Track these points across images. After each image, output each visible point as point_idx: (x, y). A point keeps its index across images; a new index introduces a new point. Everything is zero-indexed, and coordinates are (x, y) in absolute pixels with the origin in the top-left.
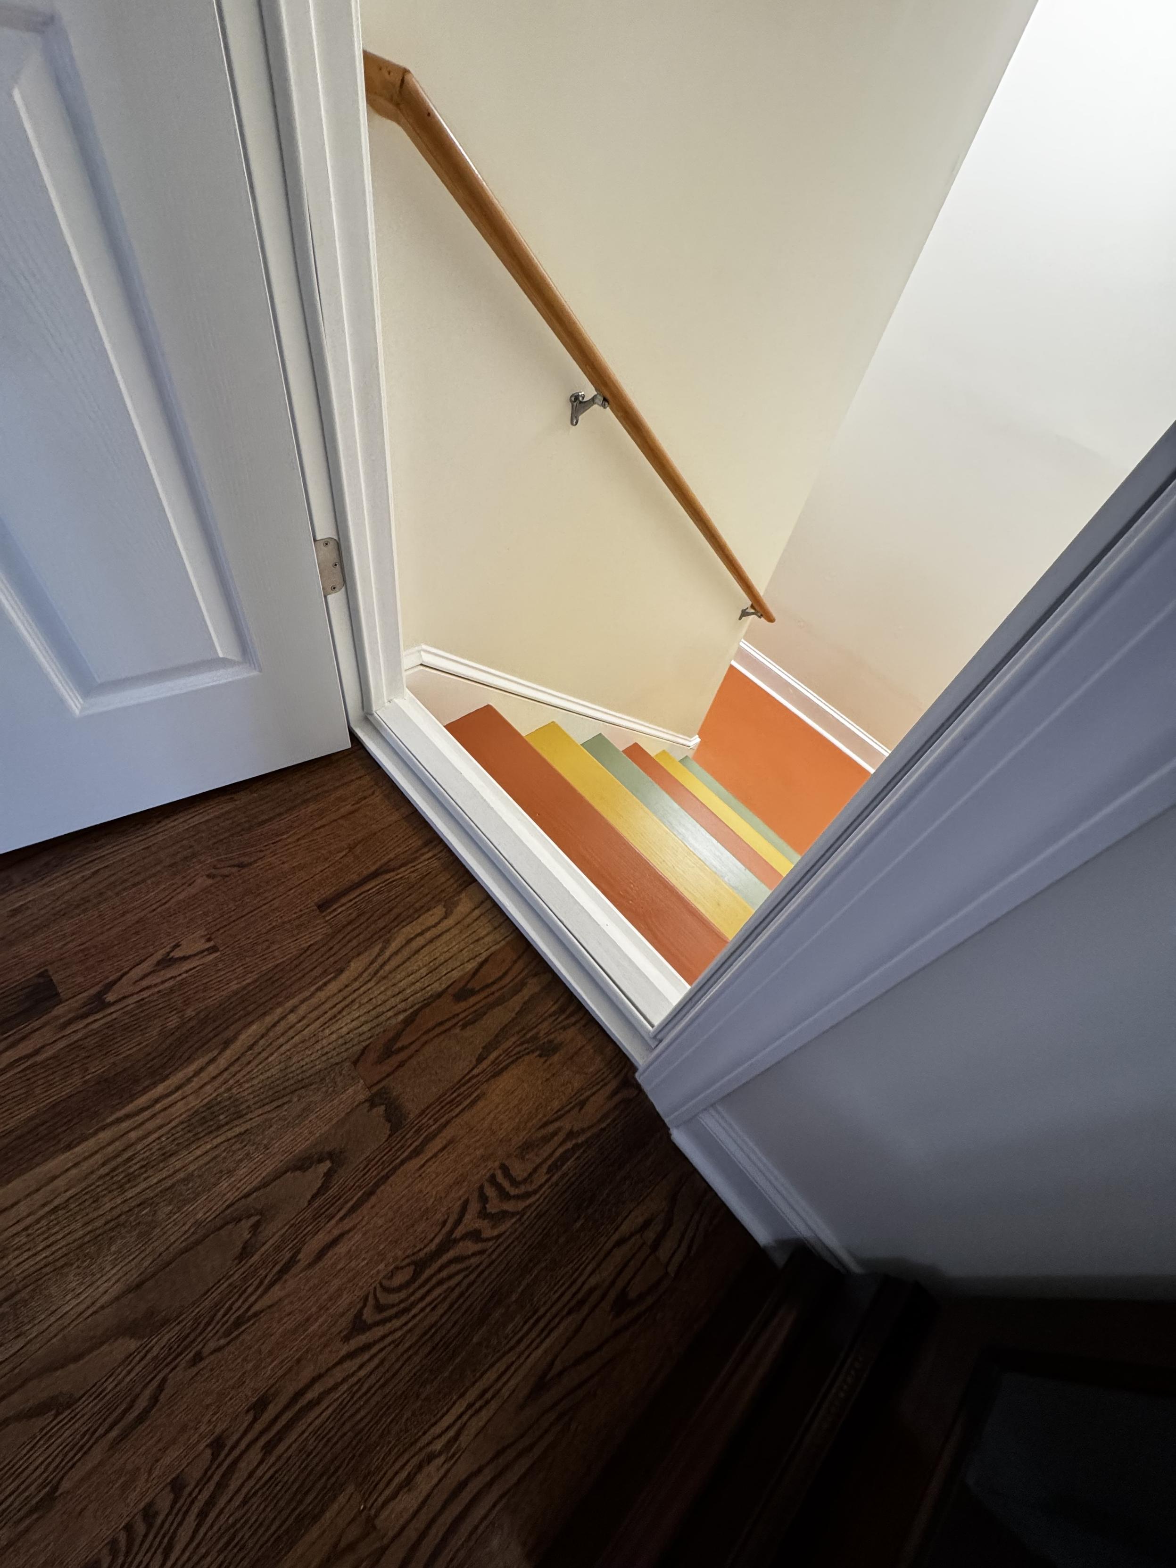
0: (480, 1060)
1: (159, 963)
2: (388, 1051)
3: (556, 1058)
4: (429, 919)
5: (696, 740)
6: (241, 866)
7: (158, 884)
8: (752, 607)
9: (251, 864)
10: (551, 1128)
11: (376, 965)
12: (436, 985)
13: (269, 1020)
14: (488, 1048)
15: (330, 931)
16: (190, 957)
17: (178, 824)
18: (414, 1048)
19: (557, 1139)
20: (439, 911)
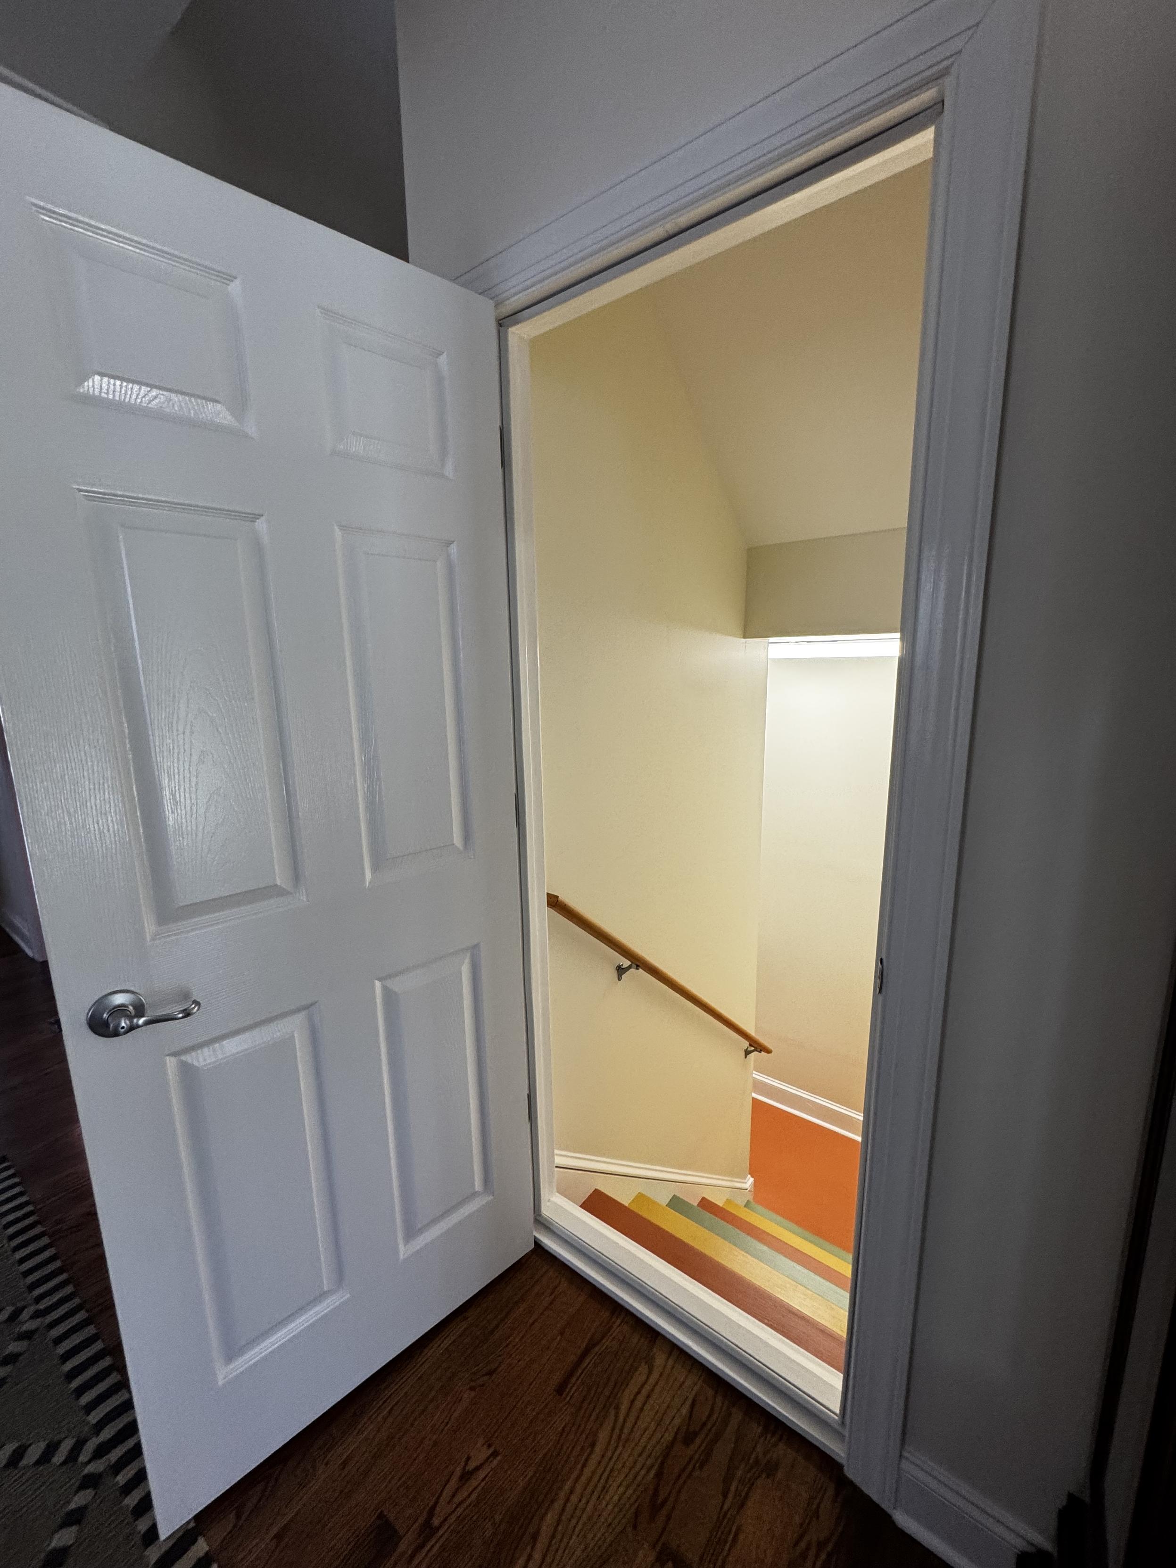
0: (725, 1496)
1: (461, 1478)
2: (655, 1508)
3: (780, 1475)
4: (639, 1377)
5: (750, 1180)
6: (490, 1373)
7: (437, 1407)
8: (751, 1045)
9: (496, 1370)
10: (803, 1545)
11: (617, 1431)
12: (667, 1435)
13: (557, 1505)
14: (727, 1480)
15: (573, 1410)
16: (482, 1465)
17: (433, 1352)
18: (672, 1499)
19: (812, 1553)
20: (643, 1369)
